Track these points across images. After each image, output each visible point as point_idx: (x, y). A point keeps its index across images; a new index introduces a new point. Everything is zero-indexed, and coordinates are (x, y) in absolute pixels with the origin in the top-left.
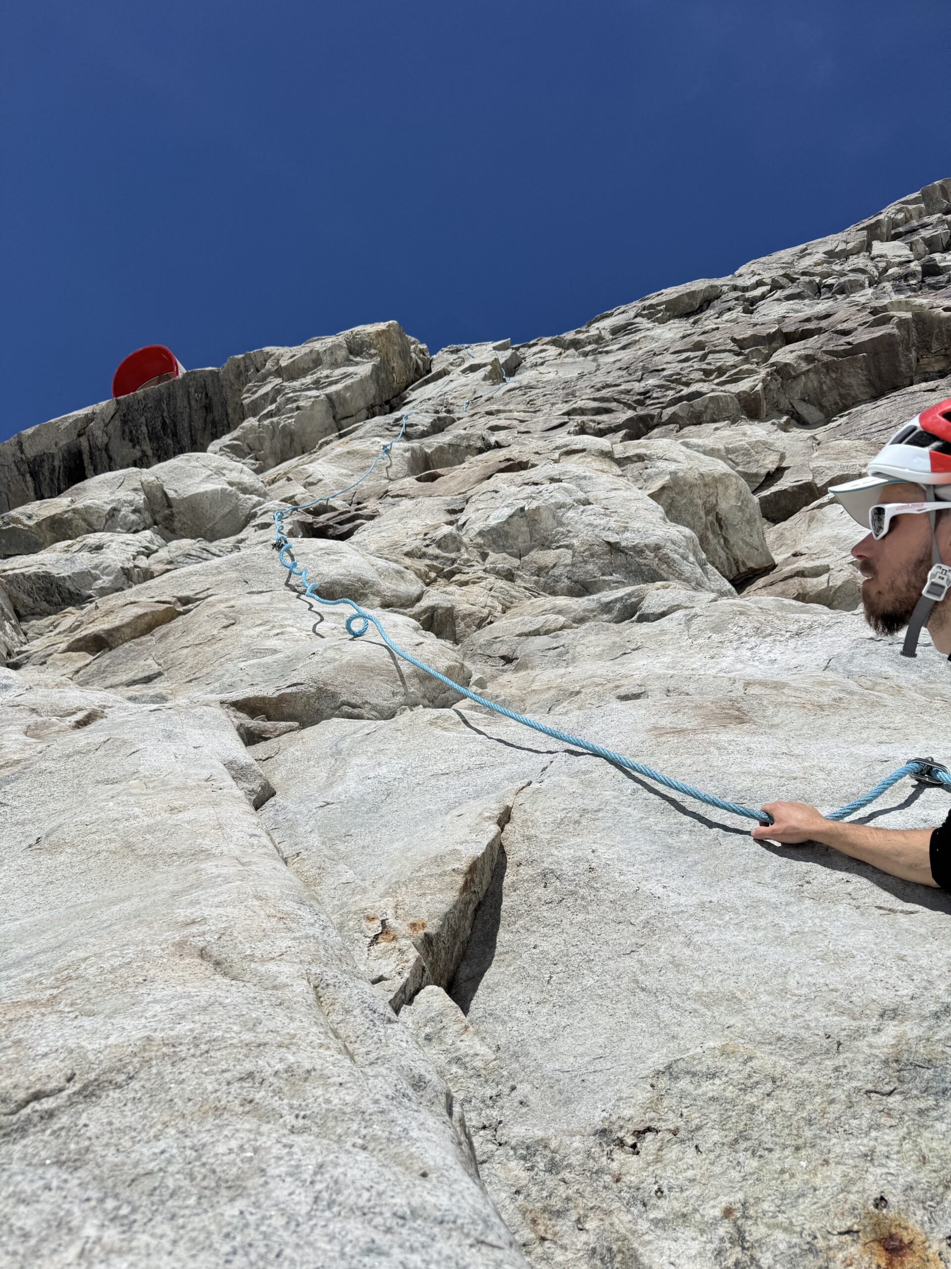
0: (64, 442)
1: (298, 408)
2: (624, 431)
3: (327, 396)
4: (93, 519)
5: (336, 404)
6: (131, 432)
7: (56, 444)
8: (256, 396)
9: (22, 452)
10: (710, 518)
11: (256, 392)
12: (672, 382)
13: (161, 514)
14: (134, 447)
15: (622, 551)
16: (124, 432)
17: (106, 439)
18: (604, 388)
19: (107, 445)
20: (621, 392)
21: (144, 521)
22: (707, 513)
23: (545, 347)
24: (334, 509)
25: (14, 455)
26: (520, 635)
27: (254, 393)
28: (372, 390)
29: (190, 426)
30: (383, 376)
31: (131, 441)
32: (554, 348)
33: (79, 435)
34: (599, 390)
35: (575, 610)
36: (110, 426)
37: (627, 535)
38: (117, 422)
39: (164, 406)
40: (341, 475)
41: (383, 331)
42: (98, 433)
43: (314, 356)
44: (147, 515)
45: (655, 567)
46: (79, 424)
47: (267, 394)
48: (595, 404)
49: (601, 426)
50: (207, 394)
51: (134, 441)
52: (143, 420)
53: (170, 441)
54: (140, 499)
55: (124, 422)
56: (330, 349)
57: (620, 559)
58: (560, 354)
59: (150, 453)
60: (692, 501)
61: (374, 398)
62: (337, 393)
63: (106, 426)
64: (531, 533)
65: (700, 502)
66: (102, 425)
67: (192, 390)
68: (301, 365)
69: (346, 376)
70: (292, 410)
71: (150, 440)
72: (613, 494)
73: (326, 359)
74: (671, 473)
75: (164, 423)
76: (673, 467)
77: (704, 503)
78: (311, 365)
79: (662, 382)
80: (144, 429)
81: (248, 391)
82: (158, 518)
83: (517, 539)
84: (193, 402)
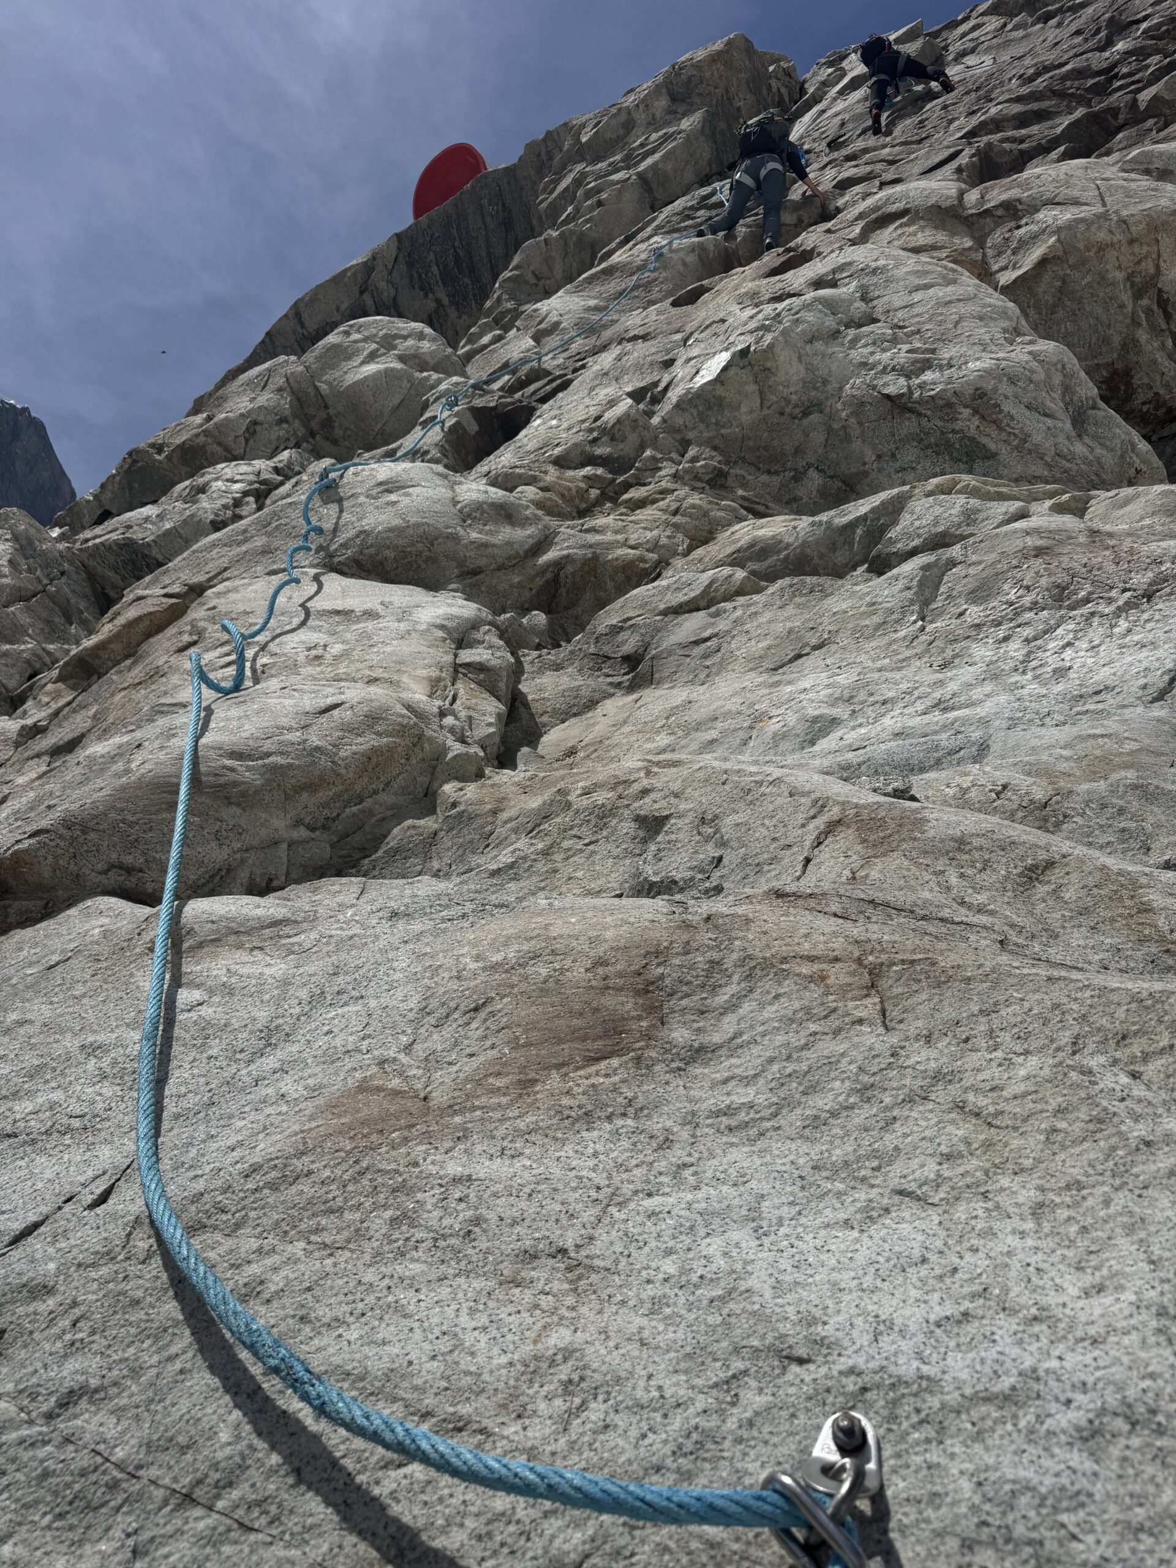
0: (346, 305)
1: (600, 204)
2: (1062, 148)
3: (639, 174)
4: (229, 440)
5: (654, 186)
6: (420, 277)
7: (338, 309)
8: (554, 195)
9: (303, 326)
10: (1145, 302)
11: (554, 189)
12: (1159, 38)
13: (317, 419)
14: (426, 296)
15: (911, 410)
16: (411, 277)
17: (392, 292)
18: (1038, 74)
19: (395, 299)
20: (1064, 78)
21: (295, 434)
22: (1138, 295)
23: (980, 20)
24: (548, 373)
25: (294, 332)
26: (665, 613)
27: (551, 193)
28: (705, 151)
29: (489, 254)
30: (722, 125)
31: (422, 288)
32: (994, 18)
33: (362, 292)
34: (1031, 79)
35: (788, 545)
36: (395, 273)
37: (928, 376)
38: (403, 267)
39: (454, 232)
40: (589, 309)
41: (719, 53)
42: (383, 285)
43: (623, 117)
44: (297, 424)
45: (973, 432)
46: (359, 276)
47: (567, 189)
48: (1017, 108)
49: (1024, 146)
50: (504, 205)
51: (426, 289)
52: (432, 257)
53: (467, 281)
54: (286, 403)
55: (410, 265)
56: (643, 100)
57: (908, 425)
58: (1005, 25)
59: (446, 301)
60: (1102, 277)
61: (710, 163)
62: (654, 167)
63: (390, 274)
64: (761, 393)
65: (1119, 276)
66: (385, 273)
67: (485, 202)
68: (608, 135)
69: (667, 138)
70: (592, 208)
71: (444, 284)
72: (917, 296)
73: (641, 117)
74: (1059, 230)
75: (457, 257)
76: (1066, 215)
77: (1129, 277)
78: (621, 132)
79: (1140, 43)
80: (435, 269)
81: (544, 190)
82: (314, 425)
83: (737, 408)
84: (488, 219)
